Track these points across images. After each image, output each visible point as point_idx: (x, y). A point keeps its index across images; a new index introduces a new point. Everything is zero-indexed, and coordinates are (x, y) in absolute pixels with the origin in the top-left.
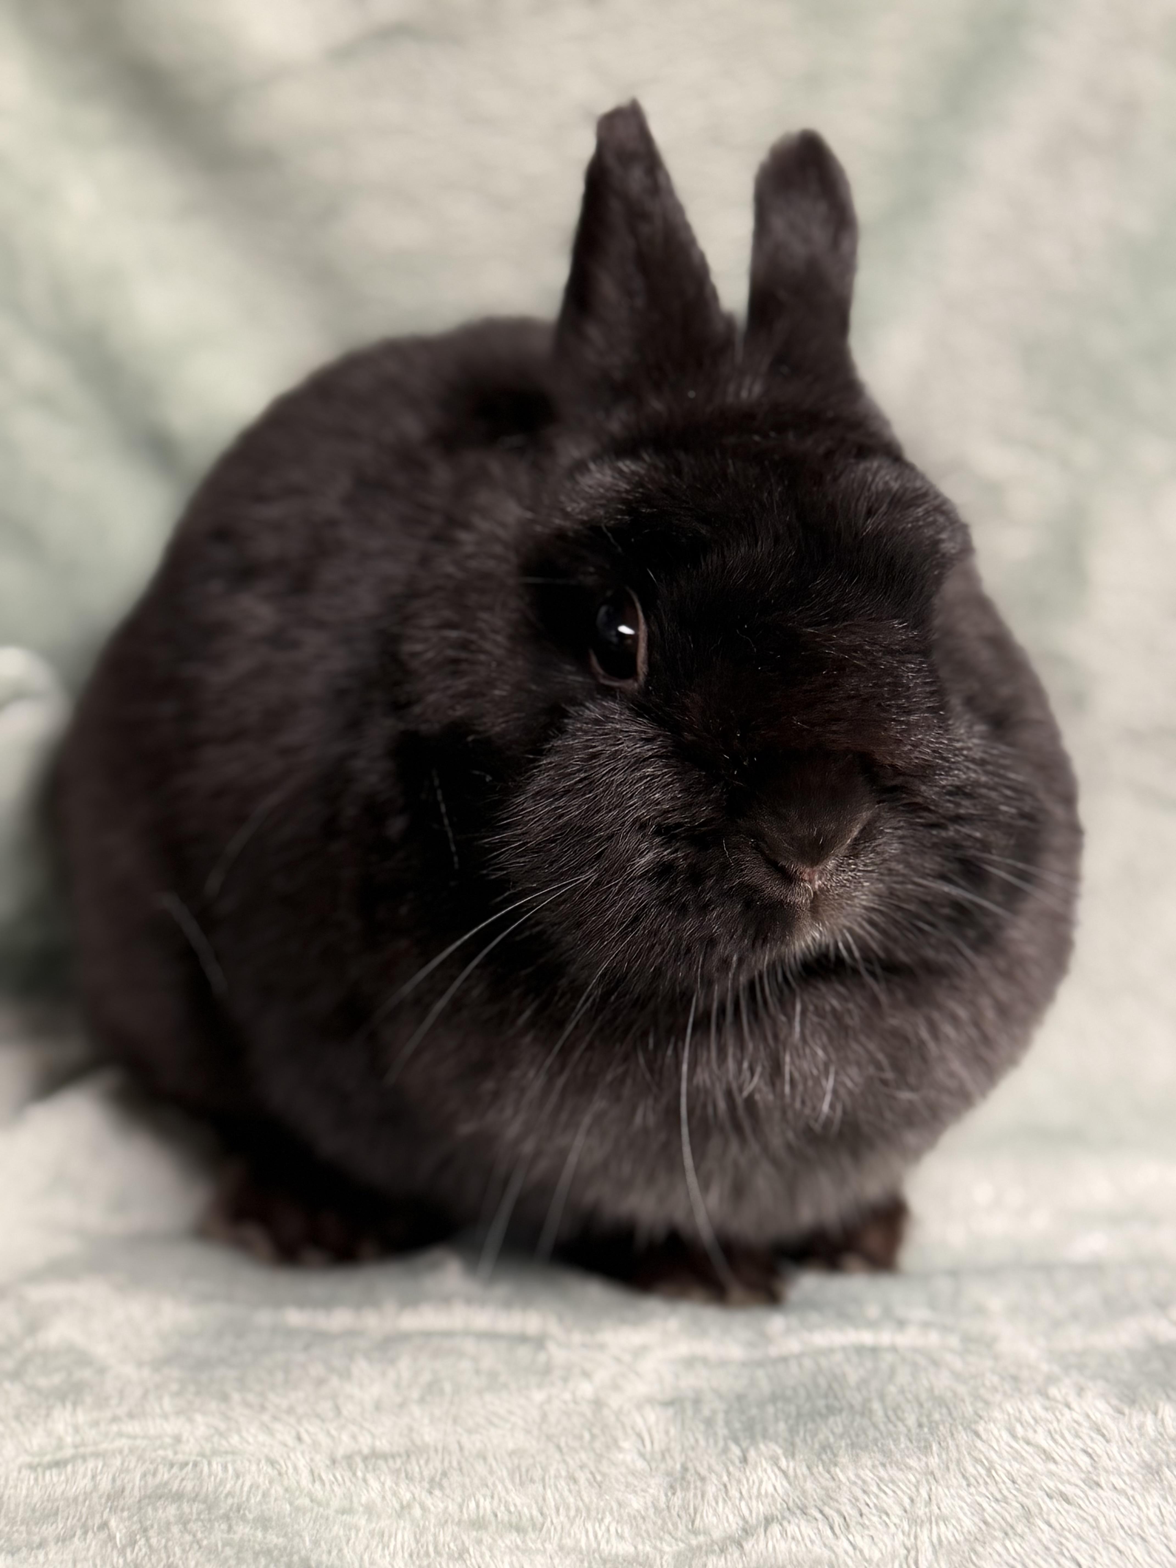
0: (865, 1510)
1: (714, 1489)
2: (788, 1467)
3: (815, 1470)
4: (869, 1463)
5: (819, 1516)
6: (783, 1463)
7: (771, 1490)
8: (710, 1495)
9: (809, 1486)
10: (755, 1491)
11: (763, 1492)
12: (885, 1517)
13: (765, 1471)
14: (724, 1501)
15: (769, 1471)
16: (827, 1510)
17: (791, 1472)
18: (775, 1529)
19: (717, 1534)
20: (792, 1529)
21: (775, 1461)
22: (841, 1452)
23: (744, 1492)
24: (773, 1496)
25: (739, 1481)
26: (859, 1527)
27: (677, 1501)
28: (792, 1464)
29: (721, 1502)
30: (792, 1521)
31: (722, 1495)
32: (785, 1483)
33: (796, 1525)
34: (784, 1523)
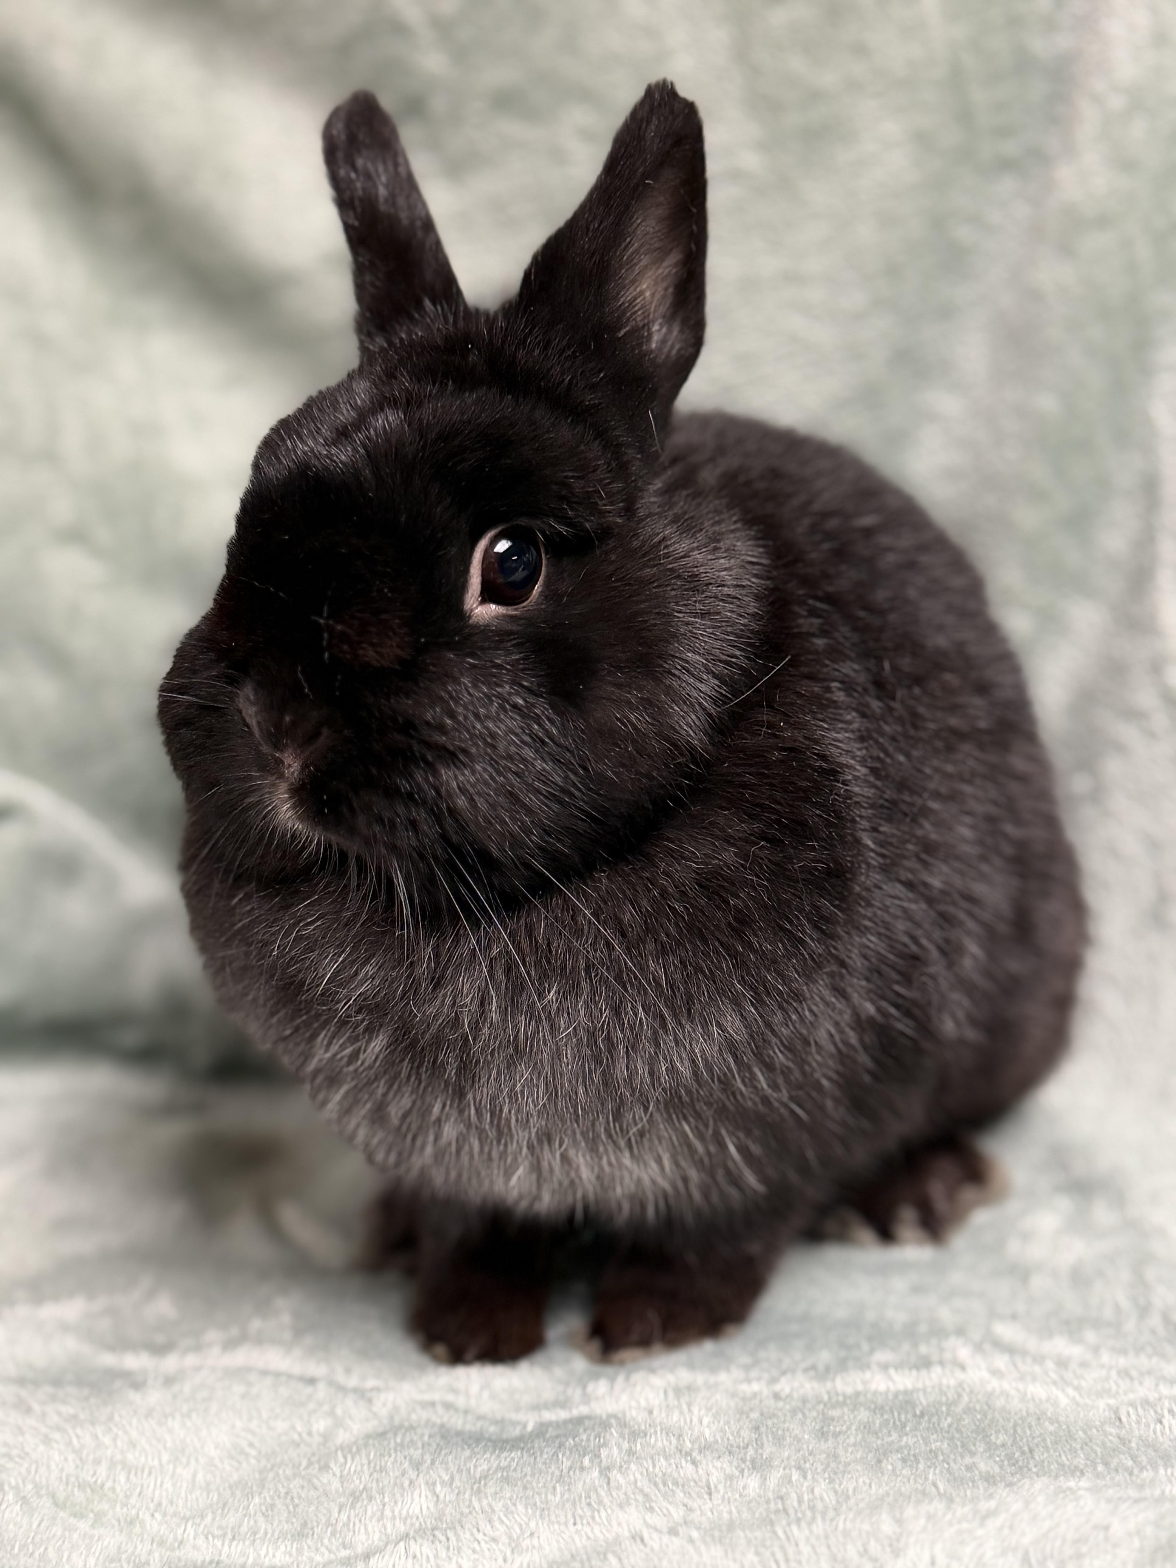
0: (480, 1537)
1: (375, 1508)
2: (441, 1492)
3: (461, 1497)
4: (508, 1495)
5: (443, 1539)
6: (438, 1488)
7: (417, 1511)
8: (369, 1513)
9: (449, 1510)
10: (404, 1512)
11: (411, 1513)
13: (420, 1495)
14: (379, 1521)
15: (423, 1494)
16: (451, 1534)
17: (442, 1497)
18: (402, 1546)
19: (360, 1550)
20: (414, 1547)
21: (431, 1485)
23: (396, 1513)
24: (417, 1518)
25: (396, 1503)
26: (470, 1552)
27: (344, 1517)
28: (444, 1492)
29: (374, 1520)
30: (419, 1541)
31: (379, 1513)
32: (431, 1506)
33: (421, 1546)
34: (412, 1542)
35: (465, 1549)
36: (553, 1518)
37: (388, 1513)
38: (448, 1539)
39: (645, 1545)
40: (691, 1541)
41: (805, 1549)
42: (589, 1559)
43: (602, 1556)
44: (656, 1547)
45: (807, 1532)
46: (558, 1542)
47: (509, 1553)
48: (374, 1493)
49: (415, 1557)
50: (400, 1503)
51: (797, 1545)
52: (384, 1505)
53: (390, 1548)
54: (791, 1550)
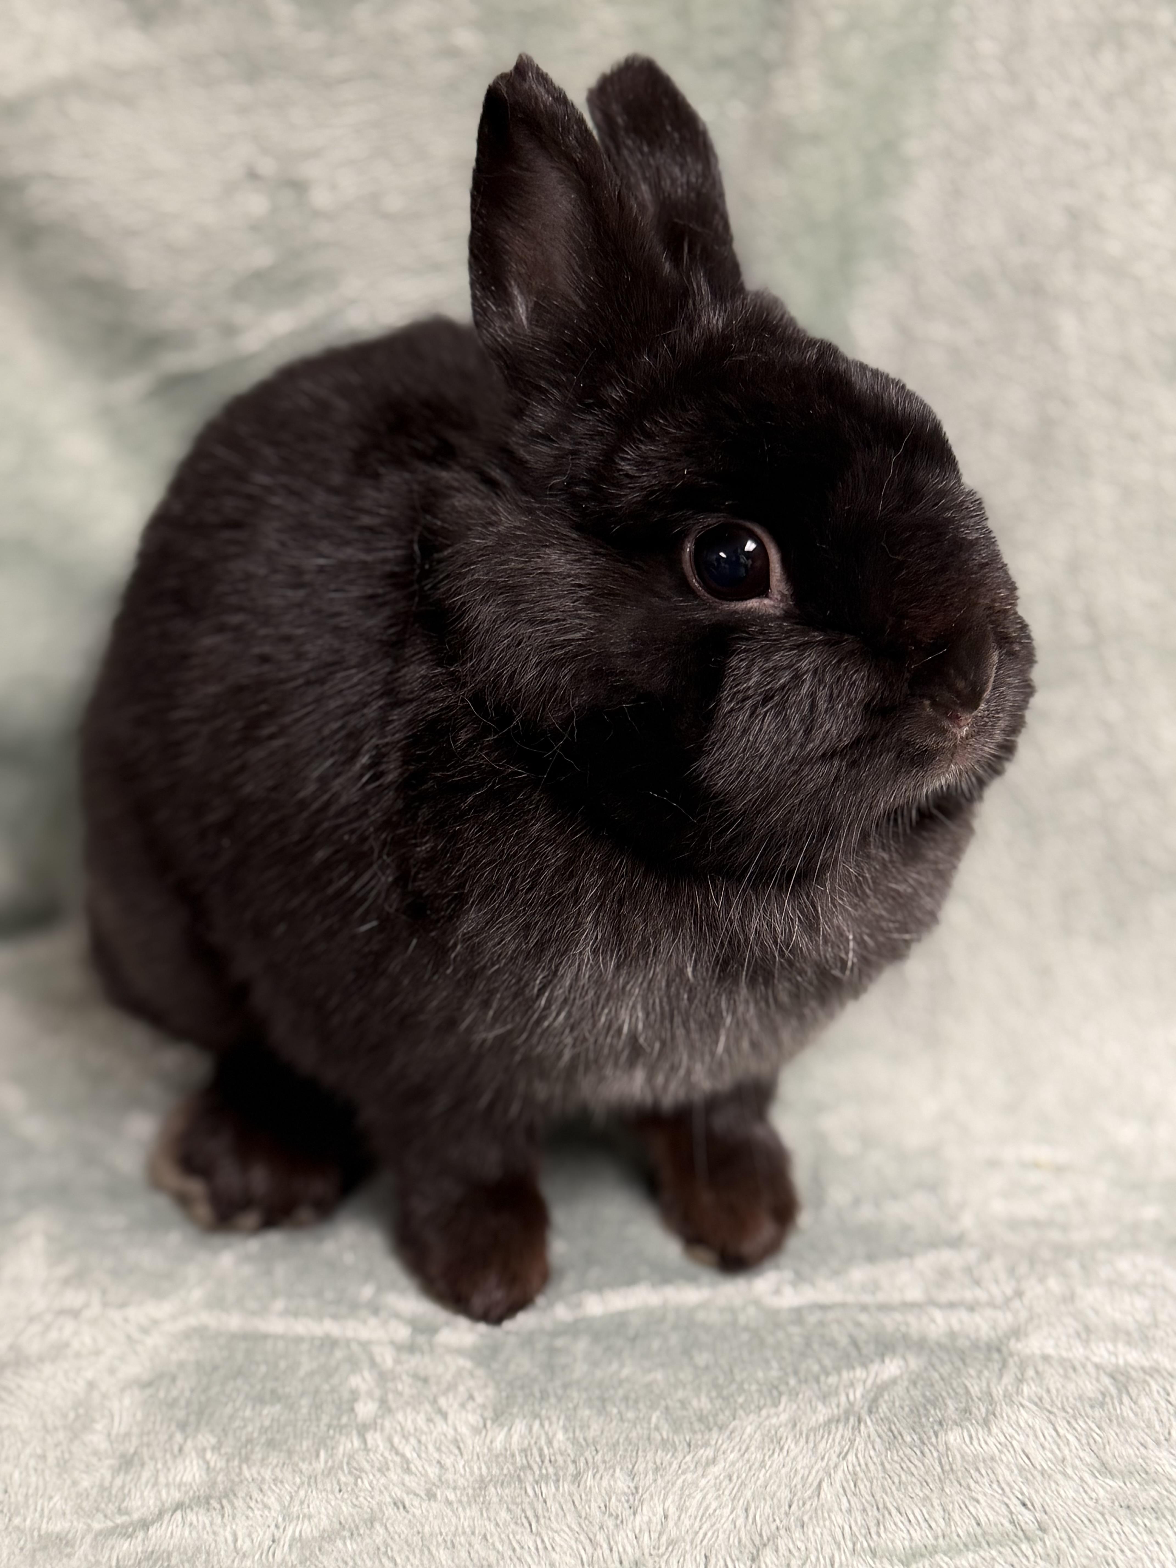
0: (252, 1504)
1: (149, 1474)
2: (211, 1459)
3: (231, 1464)
4: (275, 1462)
5: (218, 1506)
6: (209, 1455)
7: (190, 1479)
8: (144, 1480)
9: (220, 1478)
10: (178, 1479)
11: (184, 1481)
12: (266, 1512)
13: (191, 1462)
14: (153, 1487)
15: (195, 1462)
16: (225, 1502)
17: (212, 1464)
18: (178, 1515)
19: (135, 1516)
20: (191, 1517)
21: (201, 1451)
22: (257, 1449)
23: (171, 1479)
24: (191, 1485)
25: (169, 1470)
26: (244, 1518)
27: (118, 1482)
28: (214, 1458)
29: (149, 1487)
30: (195, 1509)
31: (152, 1480)
32: (204, 1474)
33: (197, 1514)
34: (188, 1511)
35: (239, 1515)
36: (320, 1486)
37: (162, 1479)
38: (223, 1507)
39: (407, 1512)
40: (449, 1503)
41: (554, 1507)
42: (357, 1528)
43: (369, 1525)
44: (418, 1512)
45: (553, 1489)
46: (326, 1509)
47: (280, 1519)
48: (146, 1458)
49: (191, 1524)
50: (173, 1471)
51: (545, 1502)
52: (157, 1471)
53: (166, 1517)
54: (539, 1507)
